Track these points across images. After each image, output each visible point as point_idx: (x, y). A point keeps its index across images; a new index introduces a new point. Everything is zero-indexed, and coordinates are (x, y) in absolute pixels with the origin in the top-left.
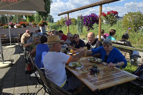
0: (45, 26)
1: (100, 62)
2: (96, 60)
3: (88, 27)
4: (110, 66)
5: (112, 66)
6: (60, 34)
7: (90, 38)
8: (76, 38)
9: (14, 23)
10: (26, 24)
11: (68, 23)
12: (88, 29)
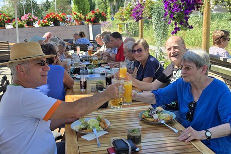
0: (101, 22)
1: (163, 122)
2: (156, 116)
3: (176, 24)
4: (185, 138)
5: (189, 140)
6: (115, 40)
7: (175, 48)
8: (137, 53)
9: (33, 17)
10: (58, 18)
11: (138, 12)
12: (175, 29)
